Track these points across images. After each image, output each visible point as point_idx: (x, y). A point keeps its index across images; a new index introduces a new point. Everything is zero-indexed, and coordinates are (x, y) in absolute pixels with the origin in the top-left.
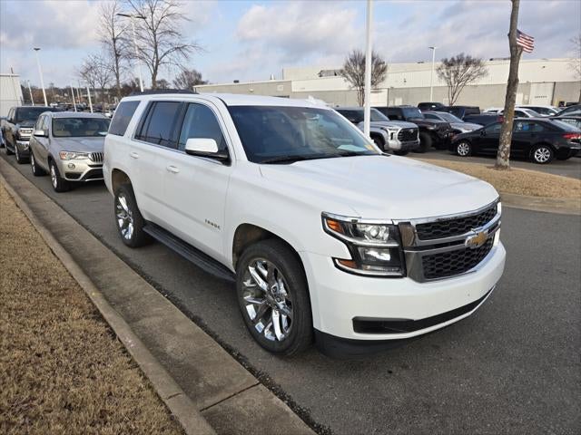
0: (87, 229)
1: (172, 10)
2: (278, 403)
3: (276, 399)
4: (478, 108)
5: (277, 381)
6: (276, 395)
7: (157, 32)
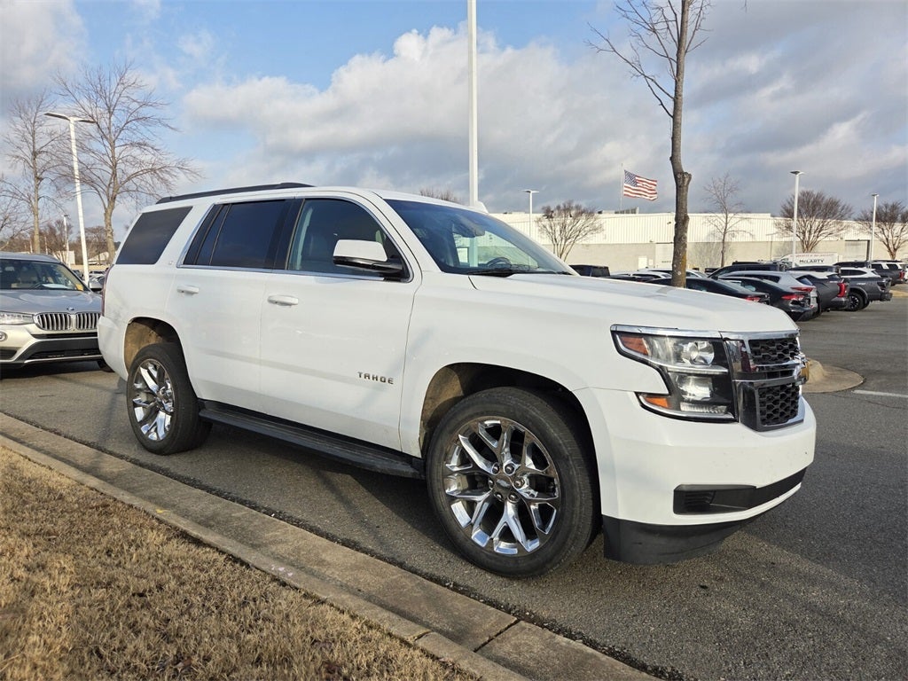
0: (59, 434)
1: (145, 111)
2: (568, 643)
3: (561, 639)
4: (607, 268)
5: (545, 614)
6: (558, 633)
7: (117, 144)
